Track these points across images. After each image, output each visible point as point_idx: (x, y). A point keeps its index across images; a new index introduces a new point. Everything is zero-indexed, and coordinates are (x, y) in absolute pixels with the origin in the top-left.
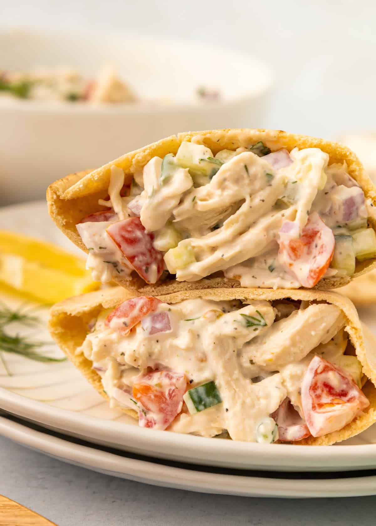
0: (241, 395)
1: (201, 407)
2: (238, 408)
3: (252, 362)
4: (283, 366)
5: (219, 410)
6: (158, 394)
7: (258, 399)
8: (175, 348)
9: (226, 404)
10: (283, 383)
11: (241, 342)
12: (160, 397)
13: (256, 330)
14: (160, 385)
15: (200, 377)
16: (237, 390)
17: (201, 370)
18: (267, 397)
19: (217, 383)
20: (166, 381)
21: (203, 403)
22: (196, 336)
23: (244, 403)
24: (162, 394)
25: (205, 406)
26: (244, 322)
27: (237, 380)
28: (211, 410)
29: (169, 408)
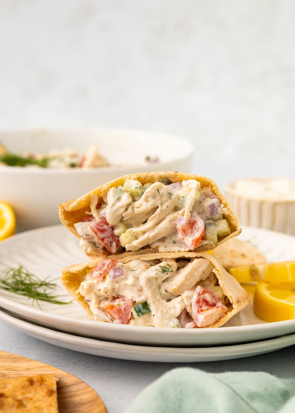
0: (161, 307)
1: (140, 314)
2: (159, 314)
3: (166, 291)
4: (182, 292)
5: (150, 316)
6: (118, 309)
7: (170, 309)
8: (126, 285)
9: (153, 312)
10: (182, 301)
11: (160, 281)
12: (119, 311)
13: (167, 274)
14: (119, 305)
15: (139, 299)
16: (159, 305)
17: (140, 296)
18: (174, 308)
19: (148, 302)
20: (122, 303)
21: (141, 312)
22: (137, 279)
23: (162, 312)
24: (120, 309)
25: (142, 314)
26: (161, 270)
27: (159, 300)
28: (146, 316)
29: (124, 317)
